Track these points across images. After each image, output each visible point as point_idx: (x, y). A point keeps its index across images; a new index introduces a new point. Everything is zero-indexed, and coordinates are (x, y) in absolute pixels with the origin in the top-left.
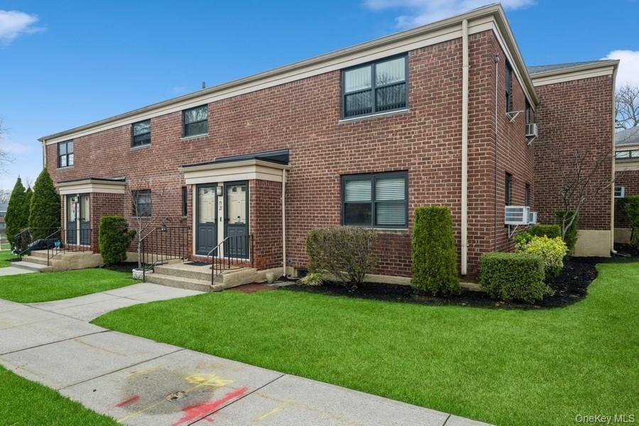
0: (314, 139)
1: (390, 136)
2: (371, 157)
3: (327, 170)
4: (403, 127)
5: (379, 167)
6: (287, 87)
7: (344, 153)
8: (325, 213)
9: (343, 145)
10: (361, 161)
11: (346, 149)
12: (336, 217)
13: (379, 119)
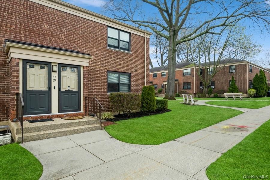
0: (95, 51)
1: (126, 60)
2: (120, 66)
3: (101, 67)
4: (130, 58)
5: (123, 70)
6: (78, 18)
7: (109, 61)
8: (100, 87)
9: (109, 58)
10: (116, 67)
11: (110, 60)
12: (105, 88)
13: (122, 52)
